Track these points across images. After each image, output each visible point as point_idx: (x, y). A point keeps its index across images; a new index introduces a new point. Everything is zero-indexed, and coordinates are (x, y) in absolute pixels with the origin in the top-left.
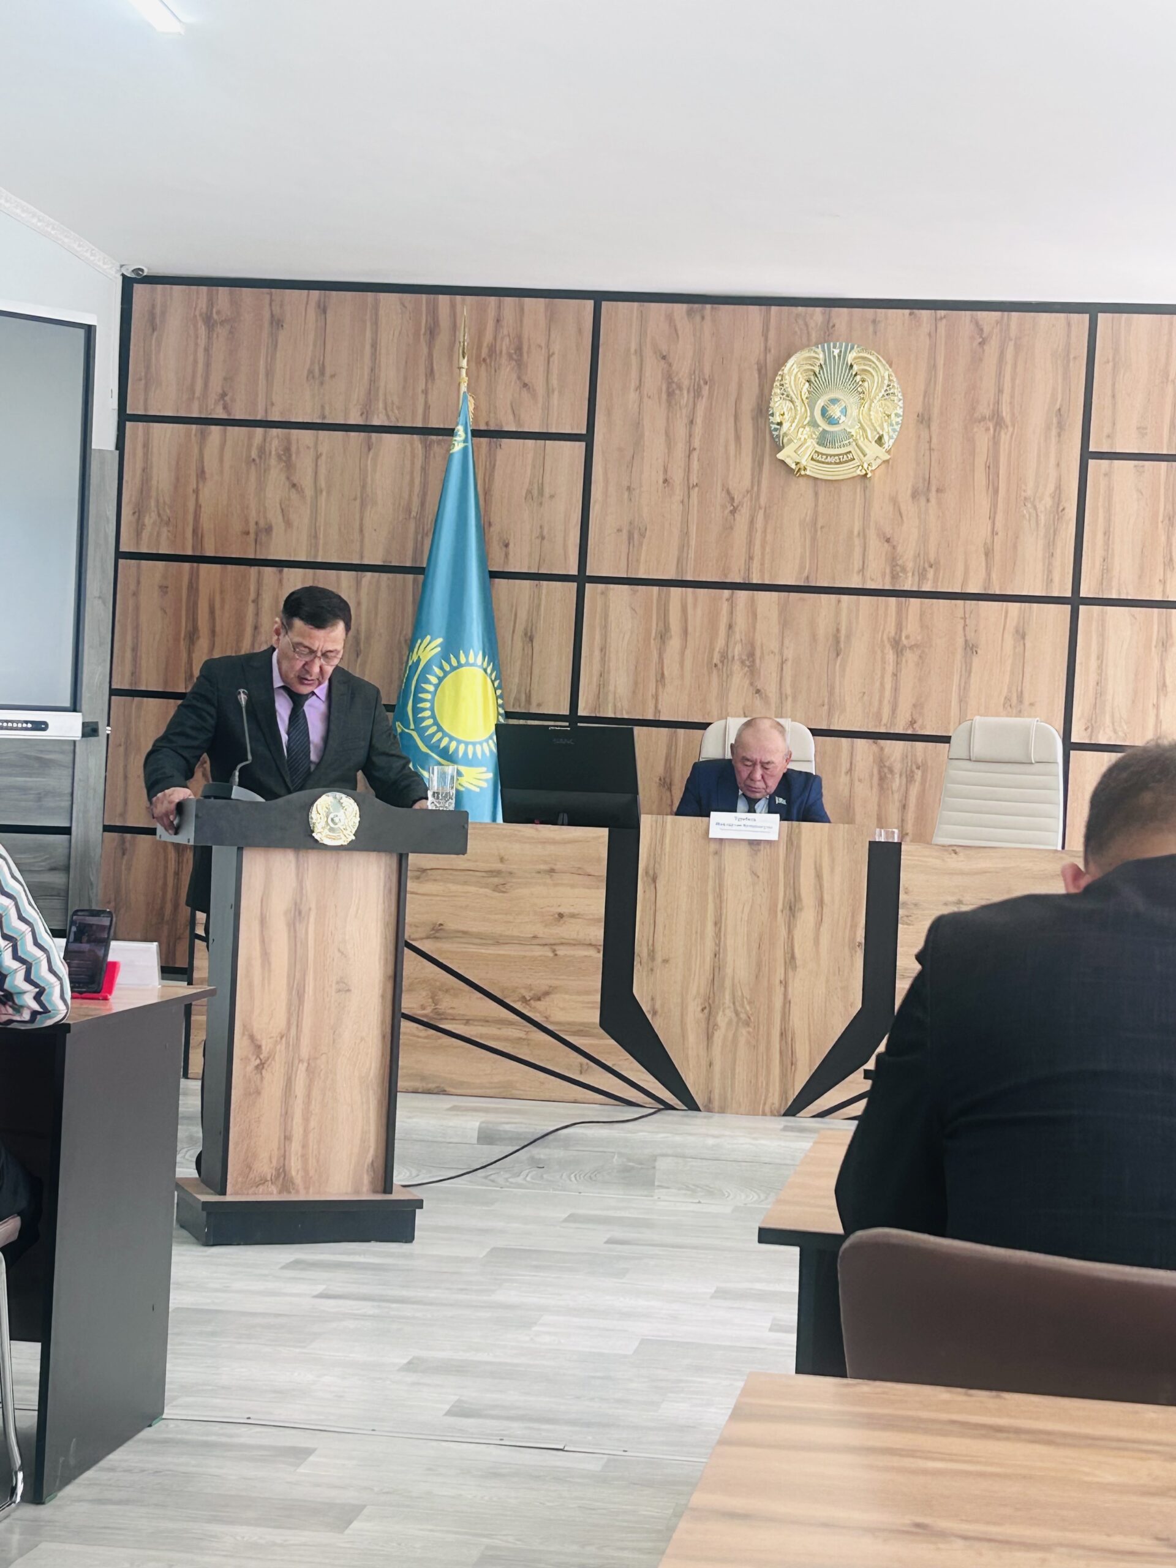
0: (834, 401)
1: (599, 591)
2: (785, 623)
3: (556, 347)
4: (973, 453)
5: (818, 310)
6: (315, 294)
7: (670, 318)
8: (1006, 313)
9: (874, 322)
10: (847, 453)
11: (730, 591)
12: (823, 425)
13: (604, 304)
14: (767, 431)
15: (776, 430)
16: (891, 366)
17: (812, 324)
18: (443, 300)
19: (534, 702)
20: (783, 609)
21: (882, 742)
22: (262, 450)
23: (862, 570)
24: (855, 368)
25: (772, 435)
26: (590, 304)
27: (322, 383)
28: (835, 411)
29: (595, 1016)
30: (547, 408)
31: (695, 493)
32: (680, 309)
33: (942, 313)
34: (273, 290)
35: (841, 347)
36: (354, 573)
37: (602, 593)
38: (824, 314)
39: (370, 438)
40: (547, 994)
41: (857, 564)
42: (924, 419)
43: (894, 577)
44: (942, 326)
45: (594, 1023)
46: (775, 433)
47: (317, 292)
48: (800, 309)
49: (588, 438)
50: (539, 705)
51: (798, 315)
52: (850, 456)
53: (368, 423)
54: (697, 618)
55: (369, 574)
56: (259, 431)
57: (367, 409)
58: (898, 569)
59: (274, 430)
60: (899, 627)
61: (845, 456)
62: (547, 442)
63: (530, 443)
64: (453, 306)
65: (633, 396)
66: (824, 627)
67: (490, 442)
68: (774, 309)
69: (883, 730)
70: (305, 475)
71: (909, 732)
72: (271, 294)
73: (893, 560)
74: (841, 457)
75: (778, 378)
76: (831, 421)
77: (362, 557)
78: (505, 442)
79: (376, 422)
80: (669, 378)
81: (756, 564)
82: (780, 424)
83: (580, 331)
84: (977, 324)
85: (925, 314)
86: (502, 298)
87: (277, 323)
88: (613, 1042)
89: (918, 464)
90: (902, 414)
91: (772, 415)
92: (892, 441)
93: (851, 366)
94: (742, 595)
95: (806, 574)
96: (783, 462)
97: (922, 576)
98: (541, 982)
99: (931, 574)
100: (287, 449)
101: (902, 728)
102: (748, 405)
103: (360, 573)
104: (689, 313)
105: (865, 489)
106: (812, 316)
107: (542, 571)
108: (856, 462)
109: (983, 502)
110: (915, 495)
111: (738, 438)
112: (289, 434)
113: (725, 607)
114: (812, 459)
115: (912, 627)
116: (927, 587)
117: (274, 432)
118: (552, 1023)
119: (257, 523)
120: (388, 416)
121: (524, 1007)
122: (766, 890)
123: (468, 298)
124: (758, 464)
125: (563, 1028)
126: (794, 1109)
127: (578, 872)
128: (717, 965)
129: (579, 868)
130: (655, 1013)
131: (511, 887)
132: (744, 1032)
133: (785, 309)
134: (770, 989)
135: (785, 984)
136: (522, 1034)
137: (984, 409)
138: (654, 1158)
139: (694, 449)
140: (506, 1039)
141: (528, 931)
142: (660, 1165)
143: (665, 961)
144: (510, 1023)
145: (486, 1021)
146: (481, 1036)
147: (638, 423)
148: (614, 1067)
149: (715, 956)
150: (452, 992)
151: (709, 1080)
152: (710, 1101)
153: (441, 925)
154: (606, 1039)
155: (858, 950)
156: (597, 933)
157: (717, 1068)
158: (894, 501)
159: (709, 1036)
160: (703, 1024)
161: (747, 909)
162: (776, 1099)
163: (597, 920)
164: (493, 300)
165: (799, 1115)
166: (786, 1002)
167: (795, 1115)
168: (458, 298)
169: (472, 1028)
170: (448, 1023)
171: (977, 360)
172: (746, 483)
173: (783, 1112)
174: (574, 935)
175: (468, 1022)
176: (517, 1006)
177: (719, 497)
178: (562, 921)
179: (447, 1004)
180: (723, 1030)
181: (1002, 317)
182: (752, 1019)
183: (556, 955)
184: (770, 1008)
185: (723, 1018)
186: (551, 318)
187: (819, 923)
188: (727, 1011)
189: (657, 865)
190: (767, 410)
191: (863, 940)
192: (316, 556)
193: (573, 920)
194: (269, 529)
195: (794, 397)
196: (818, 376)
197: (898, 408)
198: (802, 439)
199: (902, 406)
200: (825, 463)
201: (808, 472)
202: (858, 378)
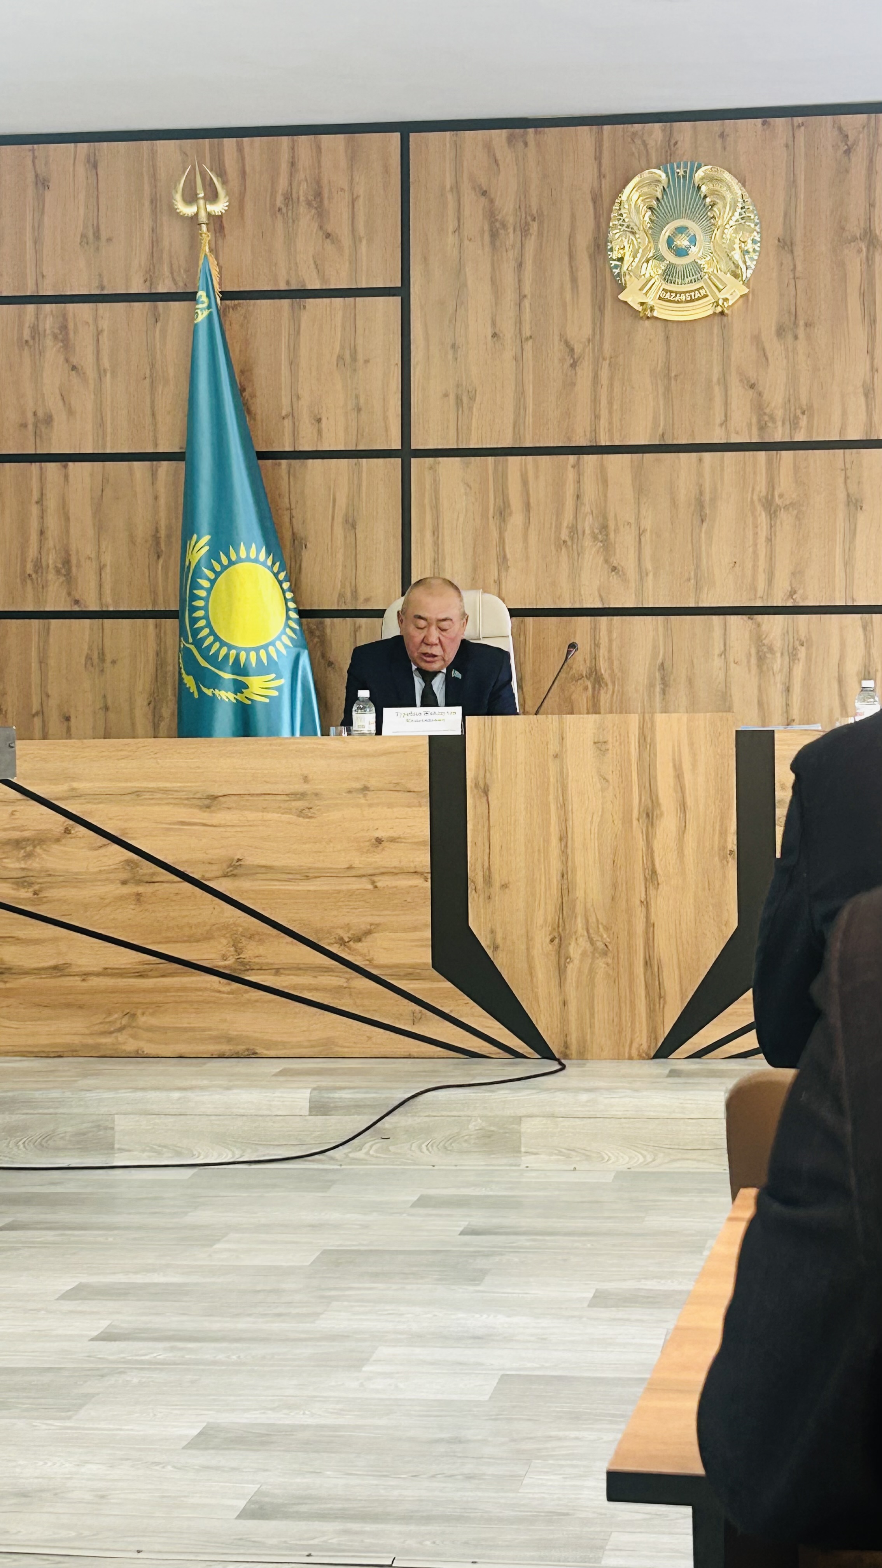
0: (681, 230)
1: (427, 465)
2: (640, 490)
3: (361, 190)
4: (844, 279)
5: (657, 126)
6: (83, 147)
7: (488, 147)
8: (873, 115)
9: (722, 135)
10: (698, 289)
11: (576, 456)
12: (671, 258)
13: (412, 136)
14: (608, 269)
15: (616, 267)
16: (744, 185)
17: (651, 143)
18: (229, 143)
19: (361, 598)
20: (638, 473)
21: (759, 618)
22: (35, 331)
23: (725, 423)
24: (704, 189)
25: (612, 273)
26: (397, 136)
27: (97, 249)
28: (682, 242)
29: (426, 956)
30: (354, 261)
31: (528, 346)
32: (499, 136)
33: (799, 120)
34: (35, 146)
35: (686, 167)
36: (148, 463)
37: (431, 468)
38: (664, 130)
39: (156, 308)
40: (368, 933)
41: (719, 418)
42: (786, 244)
43: (762, 428)
44: (801, 134)
45: (425, 964)
46: (616, 271)
47: (85, 145)
48: (637, 127)
49: (403, 291)
50: (367, 600)
51: (634, 134)
52: (703, 292)
53: (153, 291)
54: (540, 491)
55: (165, 464)
56: (31, 308)
57: (150, 276)
58: (766, 418)
59: (48, 306)
60: (771, 484)
61: (697, 292)
62: (357, 299)
63: (338, 302)
64: (240, 149)
65: (451, 239)
66: (685, 490)
67: (293, 303)
68: (606, 128)
69: (759, 604)
70: (85, 356)
71: (789, 604)
72: (33, 150)
73: (759, 407)
74: (693, 294)
75: (616, 207)
76: (681, 252)
77: (156, 445)
78: (310, 302)
79: (161, 289)
80: (491, 215)
81: (603, 423)
82: (621, 260)
83: (386, 170)
84: (840, 129)
85: (779, 122)
86: (295, 138)
87: (42, 183)
88: (449, 984)
89: (782, 295)
90: (759, 239)
91: (611, 250)
92: (750, 272)
93: (699, 188)
94: (590, 460)
95: (660, 431)
96: (626, 303)
97: (794, 424)
98: (360, 920)
99: (804, 421)
100: (64, 327)
101: (780, 600)
102: (583, 241)
103: (155, 463)
104: (510, 140)
105: (723, 327)
106: (650, 133)
107: (361, 447)
108: (710, 299)
109: (859, 335)
110: (780, 331)
111: (574, 280)
112: (65, 308)
113: (571, 475)
114: (660, 298)
115: (785, 483)
116: (800, 437)
118: (376, 967)
119: (35, 414)
120: (176, 284)
121: (343, 950)
122: (618, 795)
123: (257, 140)
124: (599, 307)
125: (389, 972)
126: (665, 1051)
127: (397, 788)
128: (565, 887)
129: (398, 784)
130: (496, 948)
131: (319, 810)
132: (601, 963)
133: (620, 127)
134: (629, 911)
135: (646, 904)
136: (342, 982)
137: (854, 227)
138: (519, 1119)
139: (525, 296)
140: (324, 989)
141: (342, 861)
142: (526, 1127)
143: (504, 886)
144: (327, 970)
145: (299, 969)
146: (294, 987)
147: (459, 270)
148: (452, 1015)
149: (563, 876)
150: (257, 937)
151: (564, 1020)
152: (566, 1046)
153: (239, 860)
154: (439, 981)
155: (730, 859)
156: (423, 859)
157: (572, 1007)
158: (757, 339)
159: (561, 971)
160: (553, 958)
161: (597, 819)
162: (643, 1040)
163: (422, 843)
164: (285, 140)
165: (670, 1057)
166: (650, 925)
167: (666, 1057)
168: (246, 140)
169: (283, 978)
170: (256, 975)
171: (843, 171)
172: (587, 331)
173: (652, 1054)
174: (395, 863)
175: (277, 972)
176: (334, 949)
177: (556, 349)
178: (381, 847)
179: (252, 951)
180: (576, 962)
181: (869, 119)
182: (610, 947)
183: (376, 887)
184: (631, 934)
185: (576, 949)
186: (353, 158)
187: (683, 830)
188: (581, 940)
189: (488, 775)
190: (606, 246)
191: (735, 848)
192: (104, 448)
193: (393, 846)
194: (49, 420)
195: (635, 228)
196: (662, 201)
197: (755, 233)
198: (647, 275)
199: (759, 230)
200: (674, 302)
201: (655, 314)
202: (708, 200)
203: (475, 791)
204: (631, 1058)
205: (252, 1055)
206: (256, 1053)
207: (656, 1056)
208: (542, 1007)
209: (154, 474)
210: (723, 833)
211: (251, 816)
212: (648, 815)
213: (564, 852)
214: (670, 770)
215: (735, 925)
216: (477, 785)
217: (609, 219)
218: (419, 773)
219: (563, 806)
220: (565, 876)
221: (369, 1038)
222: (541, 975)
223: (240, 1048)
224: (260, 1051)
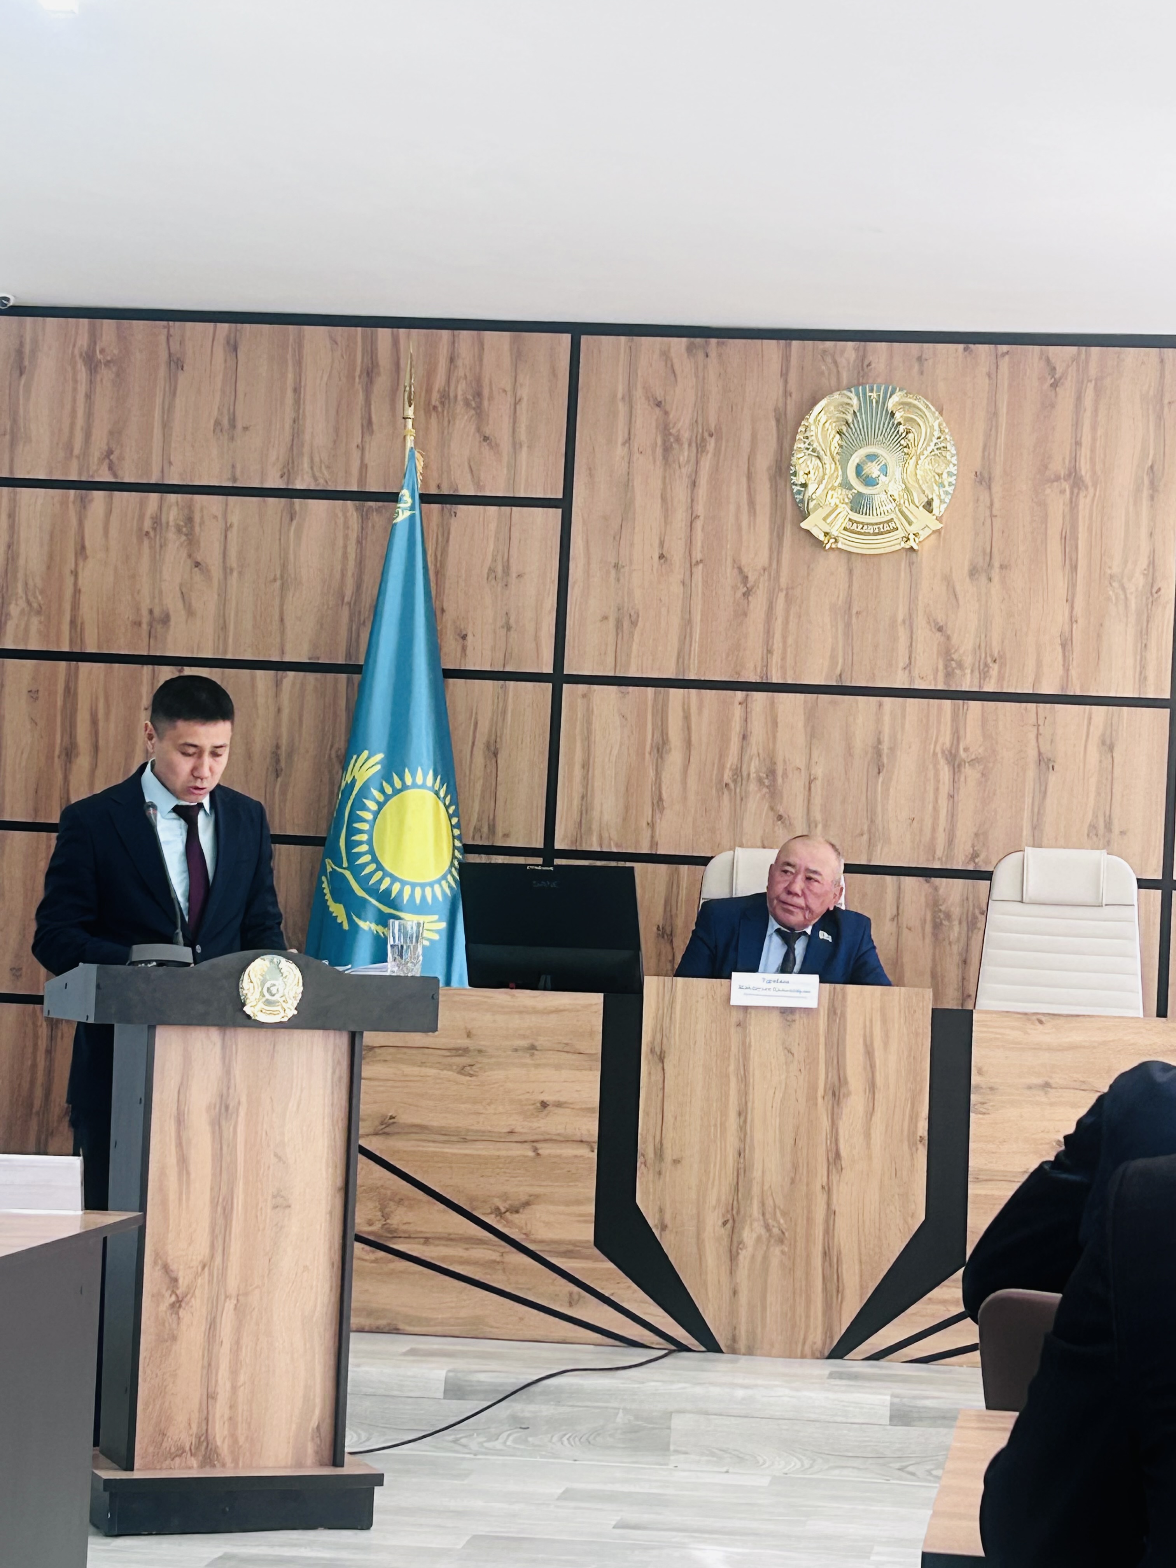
0: (872, 457)
1: (580, 693)
2: (813, 733)
3: (524, 393)
4: (1045, 519)
5: (850, 344)
6: (224, 328)
7: (665, 355)
8: (1084, 348)
9: (920, 359)
10: (888, 522)
11: (744, 693)
12: (859, 487)
13: (584, 338)
14: (789, 493)
15: (799, 492)
16: (941, 413)
17: (842, 362)
18: (384, 334)
19: (500, 831)
20: (811, 716)
21: (937, 881)
22: (157, 521)
23: (908, 667)
24: (898, 416)
25: (794, 499)
26: (566, 338)
27: (232, 439)
28: (873, 470)
29: (588, 1232)
30: (513, 467)
31: (699, 570)
32: (679, 344)
33: (1004, 348)
34: (171, 323)
35: (879, 390)
36: (272, 673)
37: (584, 696)
38: (857, 350)
39: (292, 505)
40: (527, 1204)
41: (902, 661)
42: (983, 479)
43: (949, 675)
44: (1005, 363)
45: (588, 1241)
46: (800, 497)
47: (226, 325)
48: (829, 344)
49: (564, 504)
50: (506, 835)
51: (825, 351)
52: (892, 525)
53: (290, 487)
54: (703, 729)
55: (291, 674)
56: (154, 497)
57: (288, 470)
58: (954, 664)
59: (172, 495)
60: (957, 736)
61: (886, 525)
62: (514, 508)
63: (492, 510)
64: (396, 342)
65: (620, 451)
66: (862, 737)
67: (443, 509)
68: (795, 343)
69: (937, 865)
70: (211, 553)
71: (971, 867)
72: (168, 328)
73: (947, 654)
74: (881, 526)
75: (802, 429)
76: (869, 482)
77: (283, 653)
78: (463, 510)
79: (299, 485)
80: (665, 429)
81: (776, 658)
82: (804, 485)
83: (554, 373)
84: (1048, 360)
85: (983, 349)
86: (456, 332)
87: (176, 363)
88: (611, 1265)
89: (977, 534)
90: (955, 472)
91: (795, 474)
92: (944, 506)
93: (893, 414)
94: (759, 698)
95: (838, 672)
96: (808, 532)
97: (984, 674)
98: (520, 1189)
99: (995, 669)
100: (190, 520)
101: (961, 863)
102: (764, 462)
103: (280, 673)
104: (690, 349)
105: (911, 564)
106: (842, 352)
107: (508, 669)
108: (900, 533)
109: (1059, 581)
110: (973, 572)
111: (752, 504)
112: (192, 500)
113: (738, 712)
114: (845, 529)
115: (972, 736)
116: (989, 688)
117: (173, 497)
118: (534, 1241)
119: (151, 612)
120: (315, 478)
121: (498, 1222)
122: (803, 1070)
123: (414, 332)
124: (778, 535)
125: (547, 1248)
126: (840, 1351)
127: (567, 1049)
128: (742, 1166)
129: (567, 1044)
130: (664, 1227)
131: (481, 1068)
132: (776, 1251)
133: (809, 343)
134: (809, 1196)
135: (828, 1190)
136: (495, 1256)
137: (1058, 466)
138: (668, 1415)
139: (698, 517)
140: (475, 1263)
141: (502, 1125)
142: (677, 1422)
143: (676, 1162)
144: (480, 1242)
145: (449, 1239)
146: (444, 1258)
147: (627, 485)
148: (612, 1298)
149: (740, 1155)
150: (406, 1203)
151: (733, 1312)
152: (734, 1339)
153: (392, 1117)
154: (602, 1261)
155: (920, 1146)
156: (590, 1127)
157: (743, 1298)
158: (948, 580)
159: (733, 1257)
160: (725, 1242)
161: (779, 1095)
162: (816, 1338)
163: (590, 1110)
164: (445, 334)
165: (846, 1358)
166: (830, 1213)
167: (841, 1357)
168: (402, 331)
169: (432, 1248)
170: (402, 1243)
171: (1048, 406)
172: (763, 558)
173: (827, 1353)
174: (560, 1129)
175: (427, 1241)
176: (490, 1220)
177: (729, 575)
178: (545, 1112)
179: (400, 1218)
180: (750, 1249)
181: (1079, 353)
182: (787, 1234)
183: (538, 1154)
184: (810, 1220)
185: (749, 1235)
186: (518, 356)
187: (870, 1113)
188: (755, 1224)
189: (665, 1040)
190: (788, 469)
191: (926, 1134)
192: (225, 652)
193: (560, 1111)
194: (166, 620)
195: (822, 453)
196: (852, 426)
197: (951, 465)
198: (832, 505)
199: (956, 462)
200: (861, 534)
201: (840, 545)
202: (901, 428)
203: (650, 1057)
204: (803, 1356)
205: (395, 1331)
206: (398, 1329)
207: (831, 1356)
208: (710, 1296)
209: (278, 684)
210: (914, 1118)
211: (408, 1070)
212: (834, 1094)
213: (742, 1128)
214: (861, 1048)
215: (923, 1218)
216: (652, 1051)
217: (794, 440)
218: (592, 1033)
219: (744, 1079)
220: (742, 1155)
221: (521, 1319)
222: (710, 1260)
223: (382, 1322)
224: (401, 1326)
